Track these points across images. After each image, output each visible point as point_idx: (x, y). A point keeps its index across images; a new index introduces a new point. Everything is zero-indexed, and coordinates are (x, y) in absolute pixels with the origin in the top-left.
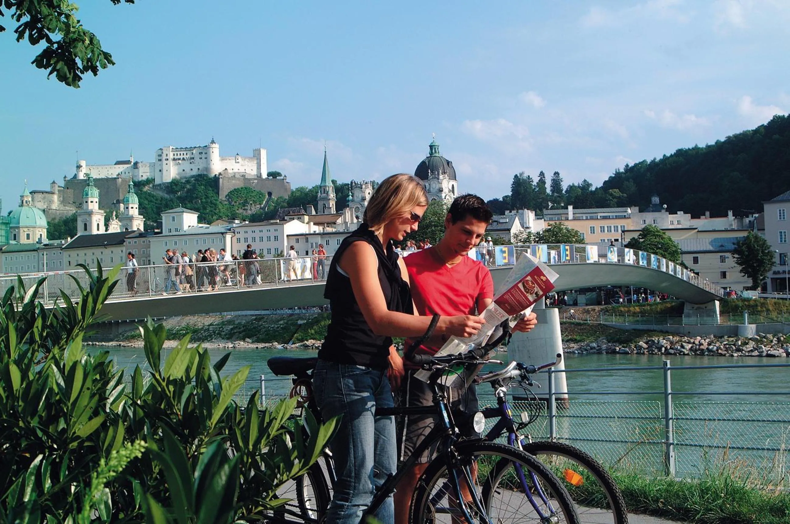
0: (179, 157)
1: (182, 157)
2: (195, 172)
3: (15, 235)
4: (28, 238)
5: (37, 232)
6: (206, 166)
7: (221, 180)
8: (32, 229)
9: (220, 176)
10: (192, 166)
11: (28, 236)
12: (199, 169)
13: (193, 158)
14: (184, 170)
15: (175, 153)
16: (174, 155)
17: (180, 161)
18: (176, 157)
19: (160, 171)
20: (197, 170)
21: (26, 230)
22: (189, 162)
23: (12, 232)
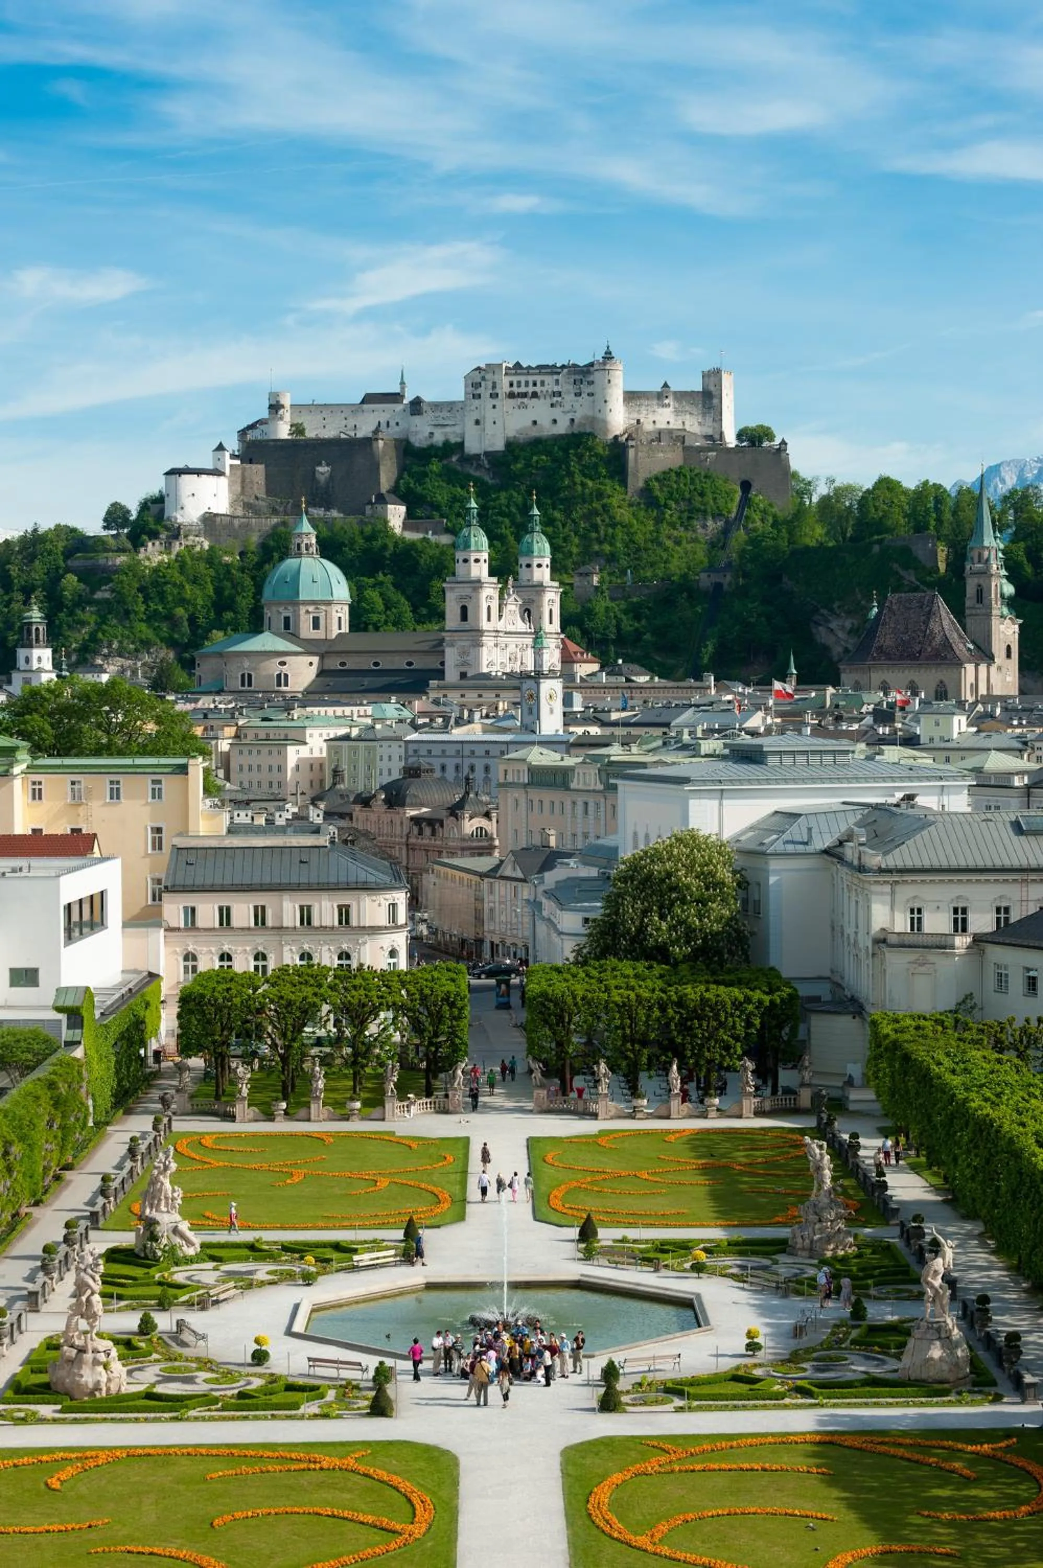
0: (523, 389)
1: (531, 389)
2: (562, 428)
3: (287, 619)
4: (316, 625)
5: (334, 613)
6: (590, 413)
7: (631, 452)
8: (323, 607)
9: (631, 443)
10: (557, 413)
11: (316, 621)
12: (572, 420)
13: (560, 394)
14: (535, 423)
15: (515, 379)
16: (511, 385)
17: (525, 400)
18: (515, 389)
19: (477, 422)
20: (568, 423)
21: (311, 609)
22: (548, 402)
23: (280, 613)
